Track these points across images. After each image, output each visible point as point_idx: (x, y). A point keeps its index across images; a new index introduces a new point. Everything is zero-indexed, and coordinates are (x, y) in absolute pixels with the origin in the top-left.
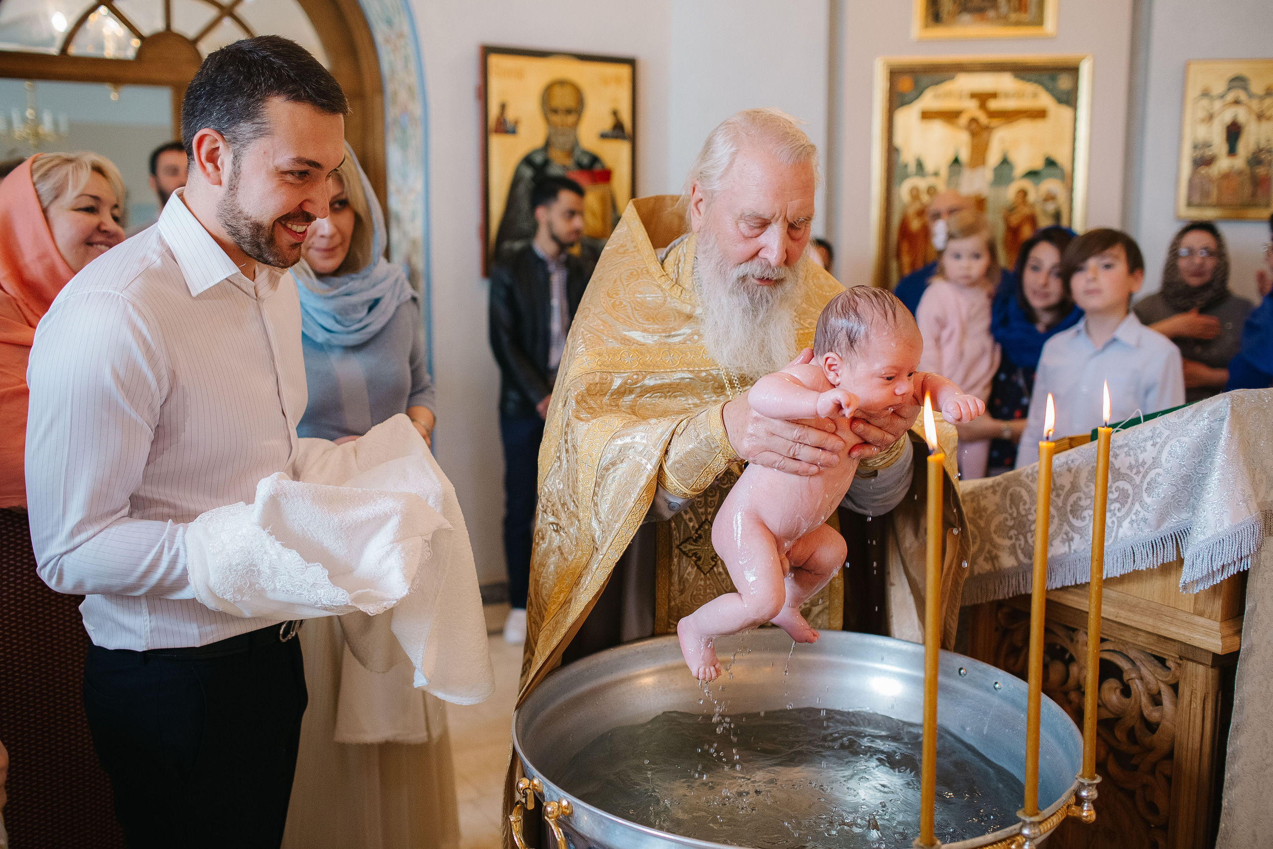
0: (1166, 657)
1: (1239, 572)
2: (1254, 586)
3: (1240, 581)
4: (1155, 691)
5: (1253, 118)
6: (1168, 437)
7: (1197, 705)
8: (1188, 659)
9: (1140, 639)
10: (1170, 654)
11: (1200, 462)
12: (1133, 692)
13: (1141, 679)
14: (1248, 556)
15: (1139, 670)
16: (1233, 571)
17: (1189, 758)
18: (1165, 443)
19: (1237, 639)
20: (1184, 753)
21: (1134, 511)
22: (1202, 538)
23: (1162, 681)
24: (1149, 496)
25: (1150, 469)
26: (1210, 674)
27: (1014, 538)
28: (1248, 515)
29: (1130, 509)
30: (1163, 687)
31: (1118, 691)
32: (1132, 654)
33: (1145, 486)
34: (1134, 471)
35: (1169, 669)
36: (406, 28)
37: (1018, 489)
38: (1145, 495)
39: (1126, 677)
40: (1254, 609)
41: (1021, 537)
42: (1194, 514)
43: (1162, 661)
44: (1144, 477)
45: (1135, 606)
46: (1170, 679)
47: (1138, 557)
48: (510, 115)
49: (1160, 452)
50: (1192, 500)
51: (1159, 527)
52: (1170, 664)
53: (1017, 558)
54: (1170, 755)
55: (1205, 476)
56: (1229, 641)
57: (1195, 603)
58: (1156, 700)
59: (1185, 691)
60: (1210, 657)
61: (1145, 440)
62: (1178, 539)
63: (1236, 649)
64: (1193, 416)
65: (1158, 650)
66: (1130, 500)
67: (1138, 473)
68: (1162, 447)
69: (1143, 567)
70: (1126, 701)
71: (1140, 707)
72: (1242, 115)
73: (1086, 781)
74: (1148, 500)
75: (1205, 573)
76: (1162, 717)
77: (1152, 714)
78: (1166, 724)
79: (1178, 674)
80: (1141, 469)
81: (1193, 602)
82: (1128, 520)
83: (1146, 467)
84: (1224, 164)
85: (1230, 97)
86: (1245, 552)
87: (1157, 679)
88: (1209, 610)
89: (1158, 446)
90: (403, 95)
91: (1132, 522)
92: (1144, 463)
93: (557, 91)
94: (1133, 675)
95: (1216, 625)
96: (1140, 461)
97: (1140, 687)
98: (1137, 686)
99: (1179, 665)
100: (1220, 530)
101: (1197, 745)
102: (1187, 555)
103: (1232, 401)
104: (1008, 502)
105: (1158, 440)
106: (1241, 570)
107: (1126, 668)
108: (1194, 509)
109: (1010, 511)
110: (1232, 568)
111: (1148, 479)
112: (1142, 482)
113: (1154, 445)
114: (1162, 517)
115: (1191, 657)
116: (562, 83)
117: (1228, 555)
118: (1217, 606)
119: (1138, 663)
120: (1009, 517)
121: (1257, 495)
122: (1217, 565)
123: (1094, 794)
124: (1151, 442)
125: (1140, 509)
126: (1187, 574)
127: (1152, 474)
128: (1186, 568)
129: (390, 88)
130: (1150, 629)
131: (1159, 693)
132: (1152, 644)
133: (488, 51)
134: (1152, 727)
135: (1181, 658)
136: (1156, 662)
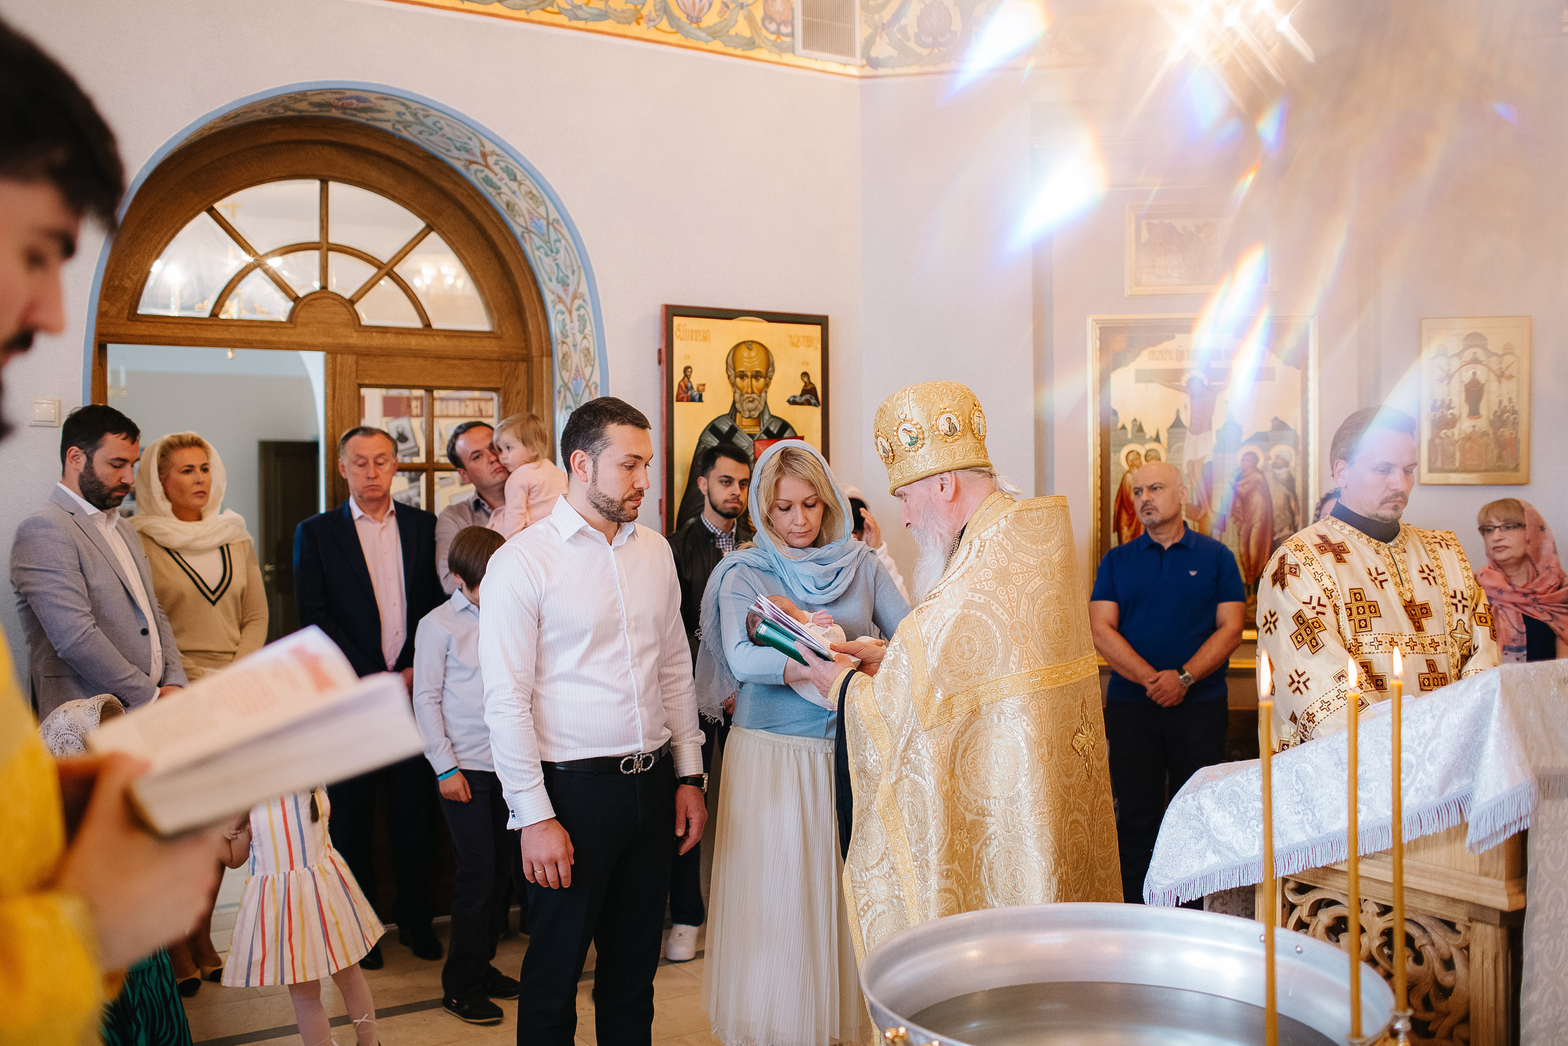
0: (1455, 921)
1: (1519, 831)
2: (1535, 847)
3: (1521, 840)
4: (1447, 956)
5: (1493, 377)
6: (1445, 709)
7: (1489, 965)
8: (1478, 921)
9: (1429, 904)
10: (1458, 915)
11: (1476, 731)
12: (1425, 959)
13: (1433, 944)
14: (1527, 816)
15: (1430, 937)
16: (1514, 830)
17: (1485, 1016)
18: (1443, 715)
19: (1522, 897)
20: (1480, 1013)
21: (1418, 780)
22: (1483, 800)
23: (1453, 945)
24: (1431, 764)
25: (1430, 739)
26: (1499, 934)
27: (1302, 813)
28: (1524, 779)
29: (1415, 778)
30: (1454, 951)
31: (1410, 959)
32: (1422, 921)
33: (1427, 755)
34: (1416, 742)
35: (1459, 933)
36: (584, 289)
37: (1304, 765)
38: (1428, 764)
39: (1417, 944)
40: (1536, 870)
41: (1308, 811)
42: (1473, 780)
43: (1450, 925)
44: (1426, 747)
45: (1424, 871)
46: (1459, 940)
47: (1424, 822)
48: (695, 381)
49: (1439, 724)
50: (1471, 767)
51: (1442, 793)
52: (1459, 927)
53: (1305, 832)
54: (1466, 1019)
55: (1481, 745)
56: (1514, 899)
57: (1480, 864)
58: (1448, 964)
59: (1476, 951)
60: (1498, 916)
61: (1424, 713)
62: (1461, 805)
63: (1521, 906)
64: (1467, 689)
65: (1448, 913)
66: (1414, 770)
67: (1419, 744)
68: (1441, 718)
69: (1430, 832)
70: (1419, 968)
71: (1434, 972)
72: (1482, 374)
73: (1400, 1014)
74: (1430, 768)
75: (1489, 832)
76: (1455, 980)
77: (1447, 979)
78: (1460, 987)
79: (1468, 937)
80: (1423, 740)
81: (1478, 863)
82: (1413, 788)
83: (1427, 738)
84: (1466, 425)
85: (1468, 355)
86: (1524, 812)
87: (1448, 944)
88: (1493, 871)
89: (1437, 718)
90: (576, 359)
91: (1417, 790)
92: (1425, 734)
93: (744, 352)
94: (1424, 942)
95: (1502, 884)
96: (1421, 733)
97: (1432, 953)
98: (1428, 952)
99: (1469, 928)
100: (1499, 792)
101: (1492, 1005)
102: (1471, 818)
103: (1502, 674)
104: (1294, 779)
105: (1437, 712)
106: (1522, 829)
107: (1417, 935)
108: (1473, 775)
109: (1297, 787)
110: (1513, 827)
111: (1429, 749)
112: (1424, 752)
113: (1433, 717)
114: (1445, 783)
115: (1479, 918)
116: (749, 344)
117: (1509, 814)
118: (1501, 866)
119: (1429, 929)
120: (1296, 793)
121: (1530, 761)
122: (1499, 825)
123: (1408, 1026)
124: (1430, 715)
125: (1424, 777)
126: (1472, 836)
127: (1432, 745)
128: (1470, 830)
129: (559, 351)
130: (1439, 892)
131: (1451, 956)
132: (1440, 909)
133: (672, 312)
134: (1446, 992)
135: (1470, 920)
136: (1446, 927)
